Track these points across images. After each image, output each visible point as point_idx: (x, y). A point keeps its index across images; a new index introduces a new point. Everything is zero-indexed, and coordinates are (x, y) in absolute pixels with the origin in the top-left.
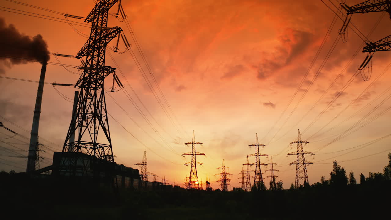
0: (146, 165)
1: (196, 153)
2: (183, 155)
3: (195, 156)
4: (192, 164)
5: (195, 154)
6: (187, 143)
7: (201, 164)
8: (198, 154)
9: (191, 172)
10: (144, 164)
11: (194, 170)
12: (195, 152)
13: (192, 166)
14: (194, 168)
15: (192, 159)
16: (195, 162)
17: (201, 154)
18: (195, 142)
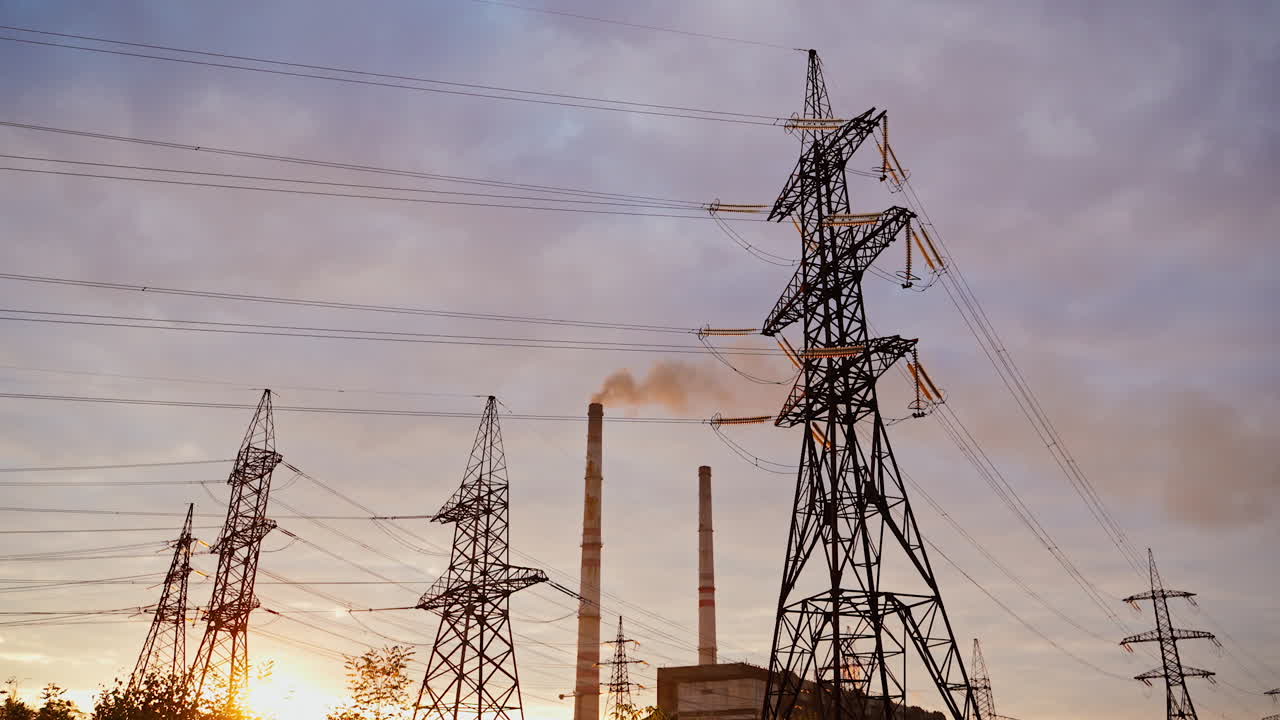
0: (985, 687)
1: (1176, 634)
2: (1122, 643)
3: (1174, 646)
4: (1167, 676)
5: (1174, 639)
6: (1132, 599)
7: (1206, 674)
8: (1183, 634)
9: (1169, 707)
10: (978, 685)
11: (1179, 702)
12: (1171, 630)
13: (1169, 685)
14: (1177, 691)
15: (1164, 658)
16: (1179, 665)
17: (1197, 635)
18: (1162, 591)
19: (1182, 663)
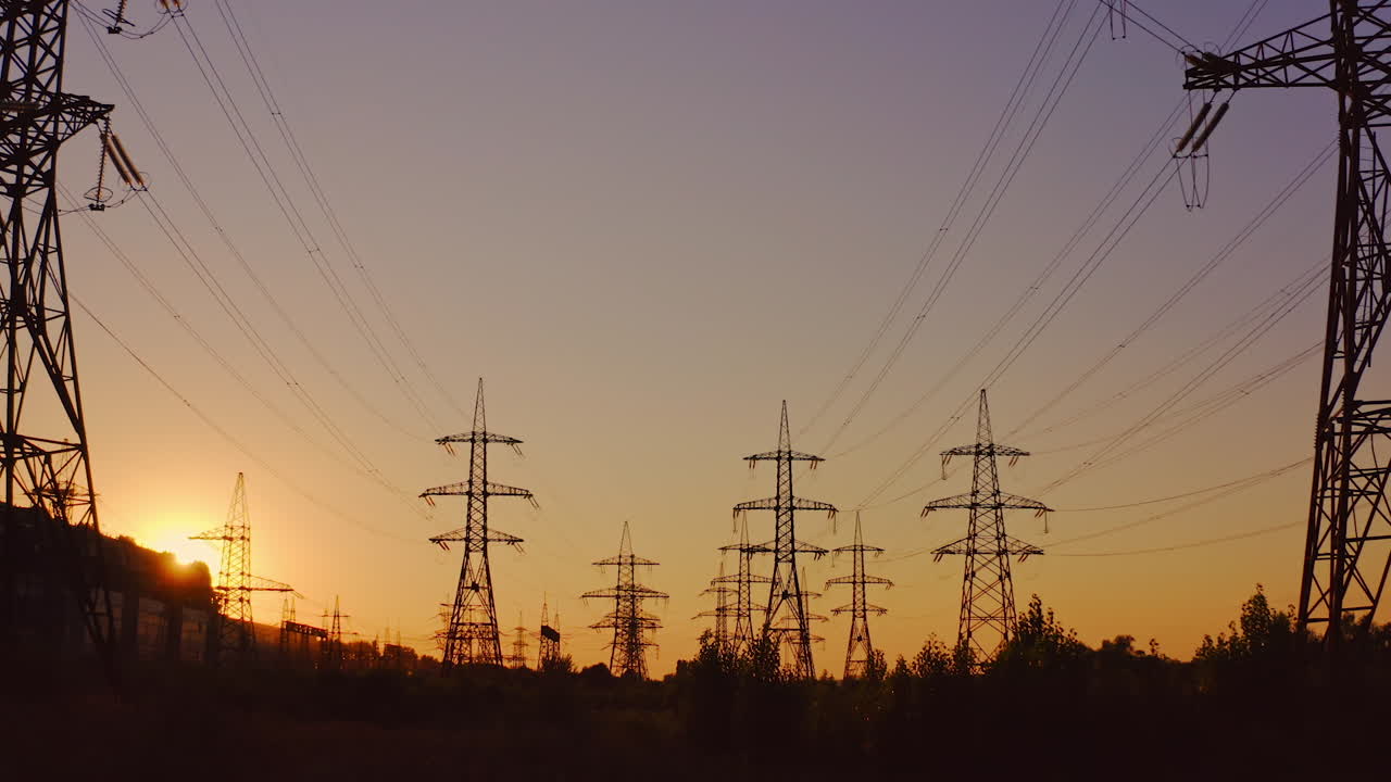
0: (243, 538)
1: (489, 489)
2: (424, 495)
3: (485, 503)
4: (468, 540)
5: (486, 494)
6: (446, 440)
7: (513, 541)
8: (499, 490)
9: (463, 576)
10: (234, 535)
11: (475, 570)
12: (485, 483)
13: (468, 550)
14: (476, 559)
15: (469, 516)
16: (485, 528)
17: (513, 492)
18: (485, 433)
19: (489, 526)
